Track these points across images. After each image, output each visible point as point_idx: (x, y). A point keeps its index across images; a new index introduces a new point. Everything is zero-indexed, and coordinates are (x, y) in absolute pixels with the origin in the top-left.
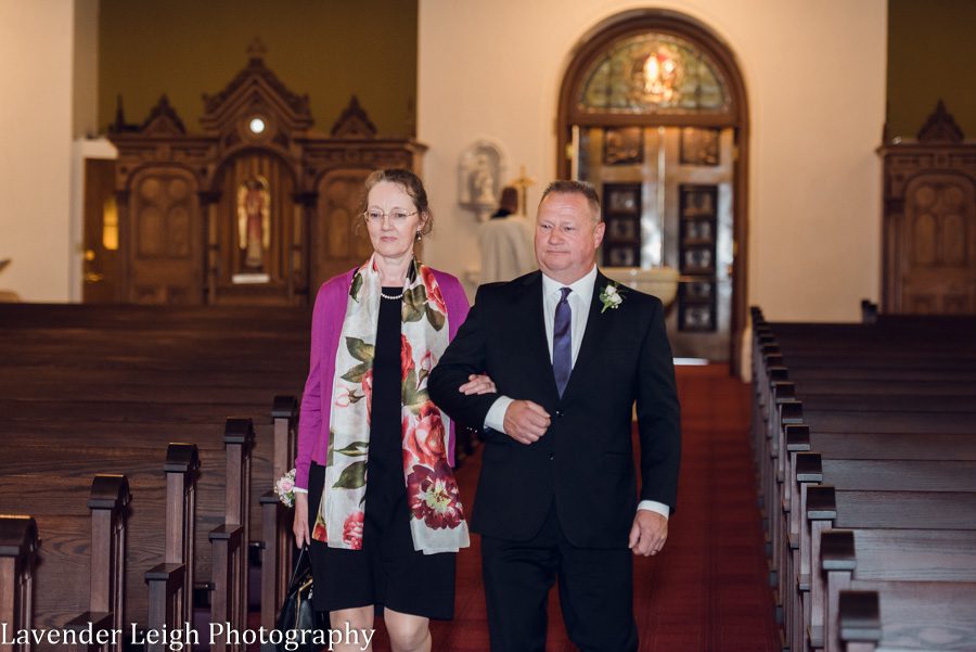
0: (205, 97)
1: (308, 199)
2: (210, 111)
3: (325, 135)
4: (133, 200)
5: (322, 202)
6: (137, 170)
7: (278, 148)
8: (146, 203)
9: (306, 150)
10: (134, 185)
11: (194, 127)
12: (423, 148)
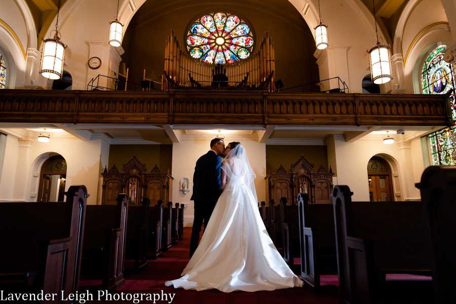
0: (123, 164)
1: (146, 187)
2: (124, 167)
3: (150, 173)
4: (106, 187)
5: (148, 188)
6: (107, 181)
7: (139, 176)
8: (110, 188)
9: (145, 176)
10: (107, 184)
11: (121, 172)
12: (173, 179)
